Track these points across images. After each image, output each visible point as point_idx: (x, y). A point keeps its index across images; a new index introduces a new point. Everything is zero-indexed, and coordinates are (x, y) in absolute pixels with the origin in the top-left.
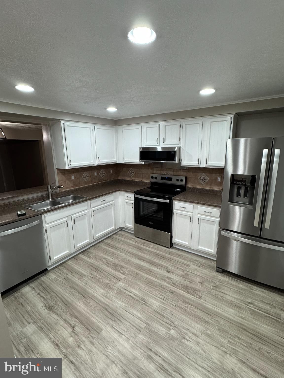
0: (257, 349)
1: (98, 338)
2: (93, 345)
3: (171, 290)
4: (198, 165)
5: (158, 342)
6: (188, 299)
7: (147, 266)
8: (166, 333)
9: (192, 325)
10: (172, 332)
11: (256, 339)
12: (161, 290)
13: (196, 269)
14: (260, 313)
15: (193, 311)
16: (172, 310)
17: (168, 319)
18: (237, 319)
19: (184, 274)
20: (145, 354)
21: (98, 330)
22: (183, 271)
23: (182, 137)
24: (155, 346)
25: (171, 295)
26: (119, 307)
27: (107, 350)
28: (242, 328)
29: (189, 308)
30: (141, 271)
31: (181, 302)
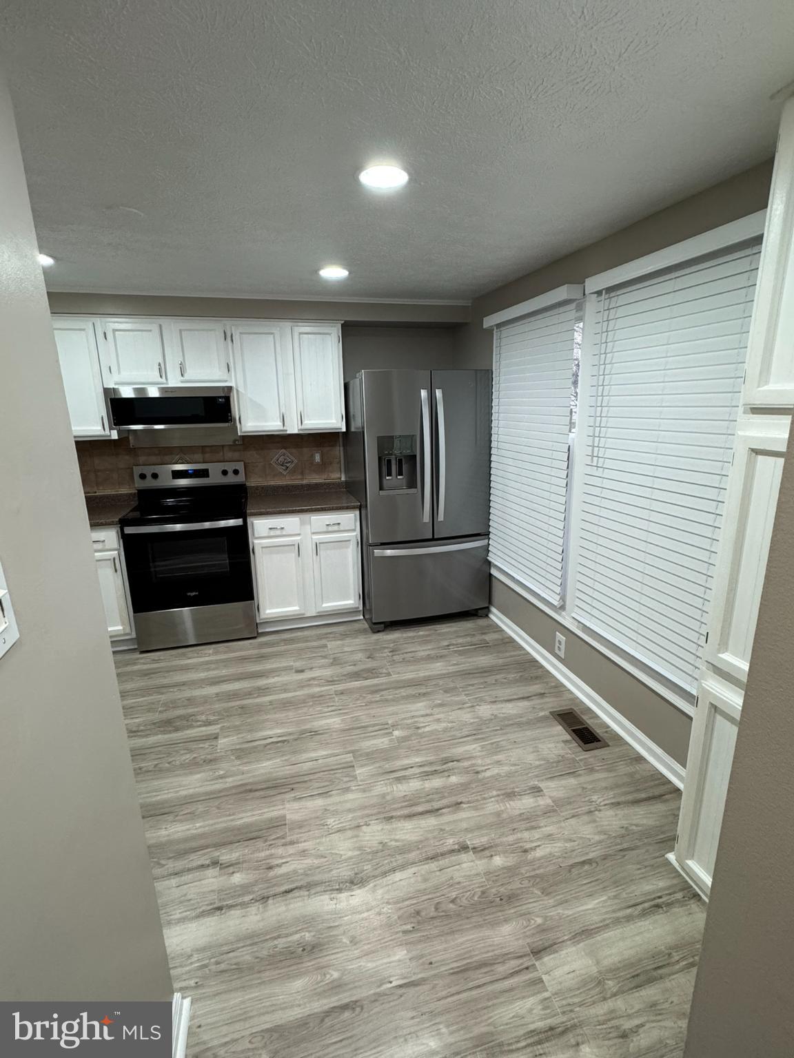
0: (494, 682)
1: (290, 829)
2: (298, 843)
3: (335, 691)
4: (282, 428)
5: (391, 757)
6: (374, 686)
7: (246, 686)
8: (391, 741)
9: (412, 709)
10: (396, 733)
11: (486, 674)
12: (319, 700)
13: (343, 645)
14: (468, 649)
15: (396, 694)
16: (366, 712)
17: (374, 725)
18: (452, 669)
19: (331, 661)
20: (391, 780)
21: (278, 823)
22: (325, 657)
23: (232, 361)
24: (393, 763)
25: (343, 697)
26: (272, 770)
27: (330, 827)
28: (466, 674)
29: (388, 695)
30: (243, 699)
31: (370, 696)
